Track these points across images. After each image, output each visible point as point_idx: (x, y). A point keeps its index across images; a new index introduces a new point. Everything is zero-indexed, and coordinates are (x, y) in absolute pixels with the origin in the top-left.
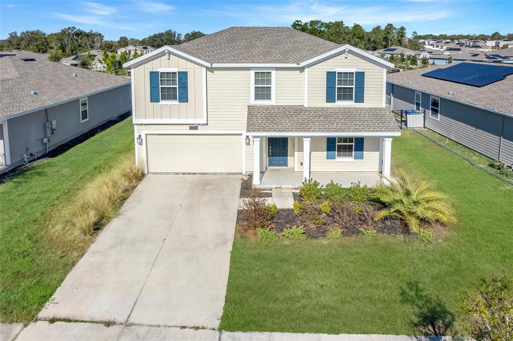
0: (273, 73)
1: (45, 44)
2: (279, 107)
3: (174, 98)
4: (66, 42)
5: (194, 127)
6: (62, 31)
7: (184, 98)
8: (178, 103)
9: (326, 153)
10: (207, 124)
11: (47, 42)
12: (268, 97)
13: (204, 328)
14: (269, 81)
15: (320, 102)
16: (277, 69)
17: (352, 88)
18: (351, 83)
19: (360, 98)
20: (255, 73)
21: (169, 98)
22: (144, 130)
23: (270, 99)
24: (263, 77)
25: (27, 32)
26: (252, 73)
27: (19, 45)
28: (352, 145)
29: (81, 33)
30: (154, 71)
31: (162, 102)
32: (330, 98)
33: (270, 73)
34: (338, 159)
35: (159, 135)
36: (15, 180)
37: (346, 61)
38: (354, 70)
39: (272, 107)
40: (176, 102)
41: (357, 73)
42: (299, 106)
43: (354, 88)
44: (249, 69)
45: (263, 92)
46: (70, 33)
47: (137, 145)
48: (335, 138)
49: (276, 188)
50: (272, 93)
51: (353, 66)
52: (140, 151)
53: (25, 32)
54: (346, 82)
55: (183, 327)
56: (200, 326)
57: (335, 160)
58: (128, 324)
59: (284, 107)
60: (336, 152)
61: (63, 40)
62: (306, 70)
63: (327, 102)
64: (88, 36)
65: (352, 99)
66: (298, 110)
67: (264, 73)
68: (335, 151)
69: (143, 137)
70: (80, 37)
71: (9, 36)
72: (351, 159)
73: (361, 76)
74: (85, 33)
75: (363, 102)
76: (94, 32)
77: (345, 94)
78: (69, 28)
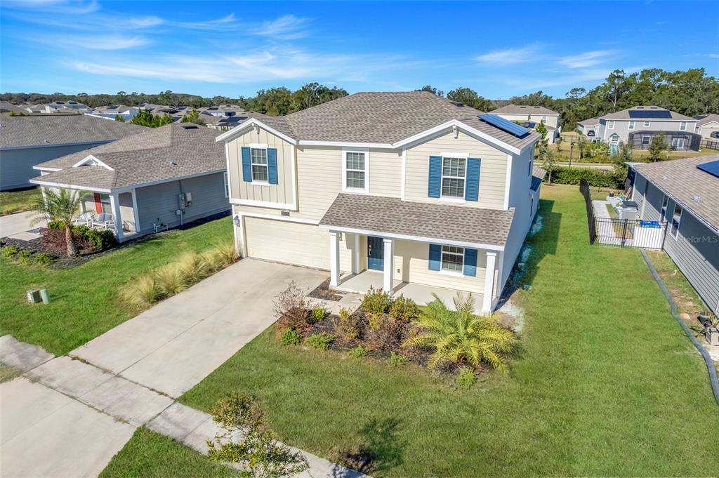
0: (367, 154)
1: (286, 104)
2: (371, 198)
3: (266, 179)
4: (306, 102)
5: (285, 213)
6: (303, 88)
7: (274, 180)
8: (269, 185)
9: (428, 261)
10: (298, 211)
11: (288, 101)
12: (362, 185)
13: (166, 395)
14: (362, 165)
15: (420, 196)
16: (371, 150)
17: (463, 180)
18: (461, 173)
19: (473, 195)
20: (348, 154)
21: (261, 179)
22: (241, 211)
23: (364, 187)
24: (355, 159)
25: (272, 90)
26: (344, 153)
27: (264, 105)
28: (462, 257)
29: (324, 90)
30: (245, 146)
31: (255, 182)
32: (433, 192)
33: (363, 154)
34: (443, 272)
35: (253, 217)
36: (138, 246)
37: (456, 142)
38: (465, 155)
39: (365, 196)
40: (266, 184)
41: (470, 160)
42: (397, 198)
43: (465, 181)
44: (340, 148)
45: (356, 178)
46: (311, 91)
47: (235, 226)
48: (441, 246)
49: (353, 293)
50: (365, 180)
51: (464, 150)
52: (238, 232)
53: (270, 89)
54: (453, 172)
55: (153, 390)
56: (165, 392)
57: (439, 272)
58: (118, 376)
59: (377, 199)
60: (441, 263)
61: (303, 99)
62: (404, 153)
63: (429, 197)
64: (331, 94)
65: (463, 196)
66: (392, 204)
67: (357, 154)
68: (440, 260)
69: (240, 218)
70: (322, 95)
71: (257, 94)
72: (460, 274)
73: (475, 164)
74: (328, 89)
75: (477, 201)
76: (338, 88)
77: (453, 188)
78: (311, 84)
